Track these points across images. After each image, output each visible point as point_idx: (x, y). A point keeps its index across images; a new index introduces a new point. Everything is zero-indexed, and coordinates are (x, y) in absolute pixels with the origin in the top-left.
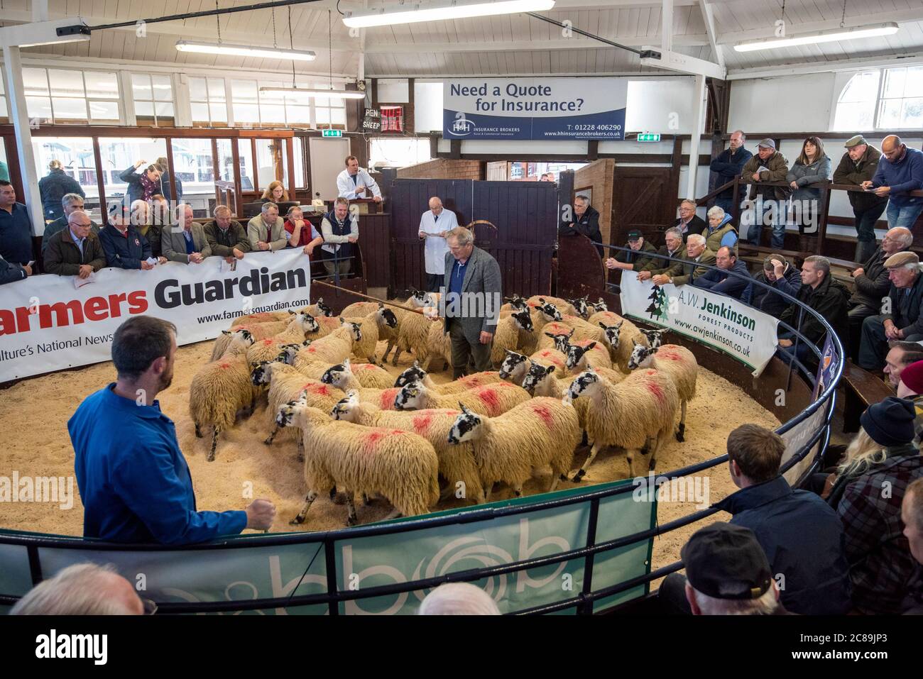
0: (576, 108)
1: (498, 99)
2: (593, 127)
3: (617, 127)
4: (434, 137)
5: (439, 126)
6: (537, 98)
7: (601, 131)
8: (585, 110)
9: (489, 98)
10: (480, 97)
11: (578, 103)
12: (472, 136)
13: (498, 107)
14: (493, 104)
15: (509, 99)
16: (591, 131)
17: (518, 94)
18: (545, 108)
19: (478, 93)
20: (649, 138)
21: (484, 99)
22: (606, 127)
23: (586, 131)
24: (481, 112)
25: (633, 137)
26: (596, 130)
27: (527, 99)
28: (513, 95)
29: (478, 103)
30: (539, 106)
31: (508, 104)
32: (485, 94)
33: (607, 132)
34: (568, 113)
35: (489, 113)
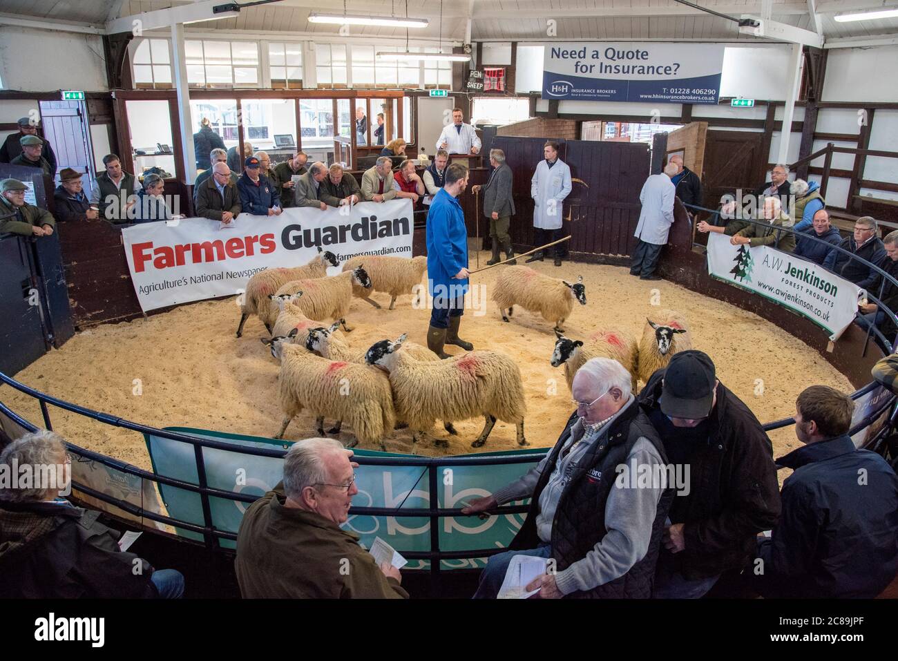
0: (673, 72)
1: (597, 62)
2: (688, 91)
3: (711, 92)
4: (533, 97)
5: (538, 87)
6: (634, 62)
7: (696, 95)
8: (682, 74)
9: (588, 61)
10: (579, 60)
11: (674, 68)
12: (569, 97)
13: (596, 70)
14: (591, 67)
15: (607, 62)
16: (685, 95)
17: (616, 58)
18: (642, 71)
19: (577, 56)
20: (743, 103)
21: (583, 62)
22: (701, 92)
23: (681, 95)
24: (579, 74)
25: (727, 101)
26: (691, 94)
27: (625, 62)
28: (612, 59)
29: (577, 65)
30: (636, 70)
31: (606, 67)
32: (584, 57)
33: (701, 96)
34: (664, 77)
35: (587, 75)
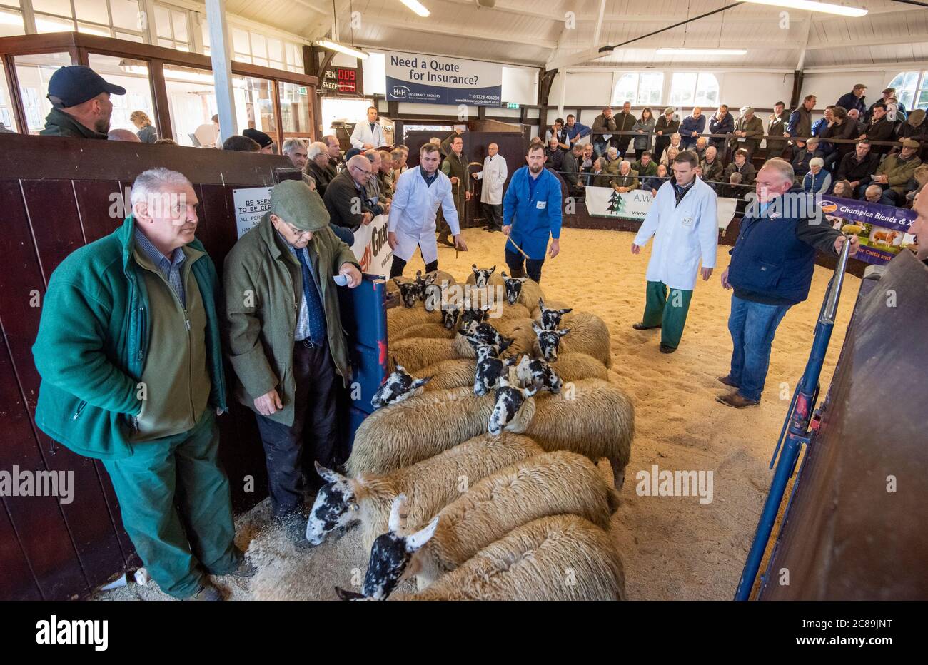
0: (474, 83)
1: (425, 71)
2: (484, 98)
3: (497, 98)
4: (377, 99)
5: (382, 90)
6: (450, 73)
7: (489, 100)
8: (479, 85)
9: (419, 70)
10: (413, 68)
11: (475, 79)
12: (407, 100)
13: (425, 77)
14: (422, 75)
15: (432, 72)
16: (483, 100)
17: (438, 69)
18: (455, 81)
19: (404, 64)
20: (514, 106)
21: (416, 70)
22: (491, 98)
23: (480, 100)
24: (413, 81)
25: (504, 105)
26: (486, 99)
27: (444, 73)
28: (435, 69)
29: (411, 73)
30: (452, 79)
31: (432, 76)
32: (416, 66)
33: (492, 101)
34: (469, 86)
35: (419, 82)
